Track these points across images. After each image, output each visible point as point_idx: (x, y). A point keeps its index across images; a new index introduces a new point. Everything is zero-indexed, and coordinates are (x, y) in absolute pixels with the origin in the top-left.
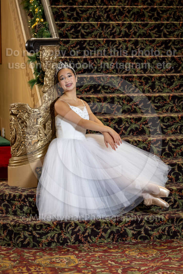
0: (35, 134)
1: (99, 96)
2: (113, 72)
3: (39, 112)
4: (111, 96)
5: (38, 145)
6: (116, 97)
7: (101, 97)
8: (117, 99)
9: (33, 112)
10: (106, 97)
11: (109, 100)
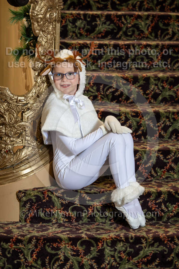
0: (18, 137)
1: (126, 75)
2: (150, 37)
3: (25, 102)
4: (144, 75)
5: (23, 154)
6: (152, 78)
7: (128, 76)
8: (155, 80)
9: (17, 102)
10: (138, 77)
11: (142, 82)
